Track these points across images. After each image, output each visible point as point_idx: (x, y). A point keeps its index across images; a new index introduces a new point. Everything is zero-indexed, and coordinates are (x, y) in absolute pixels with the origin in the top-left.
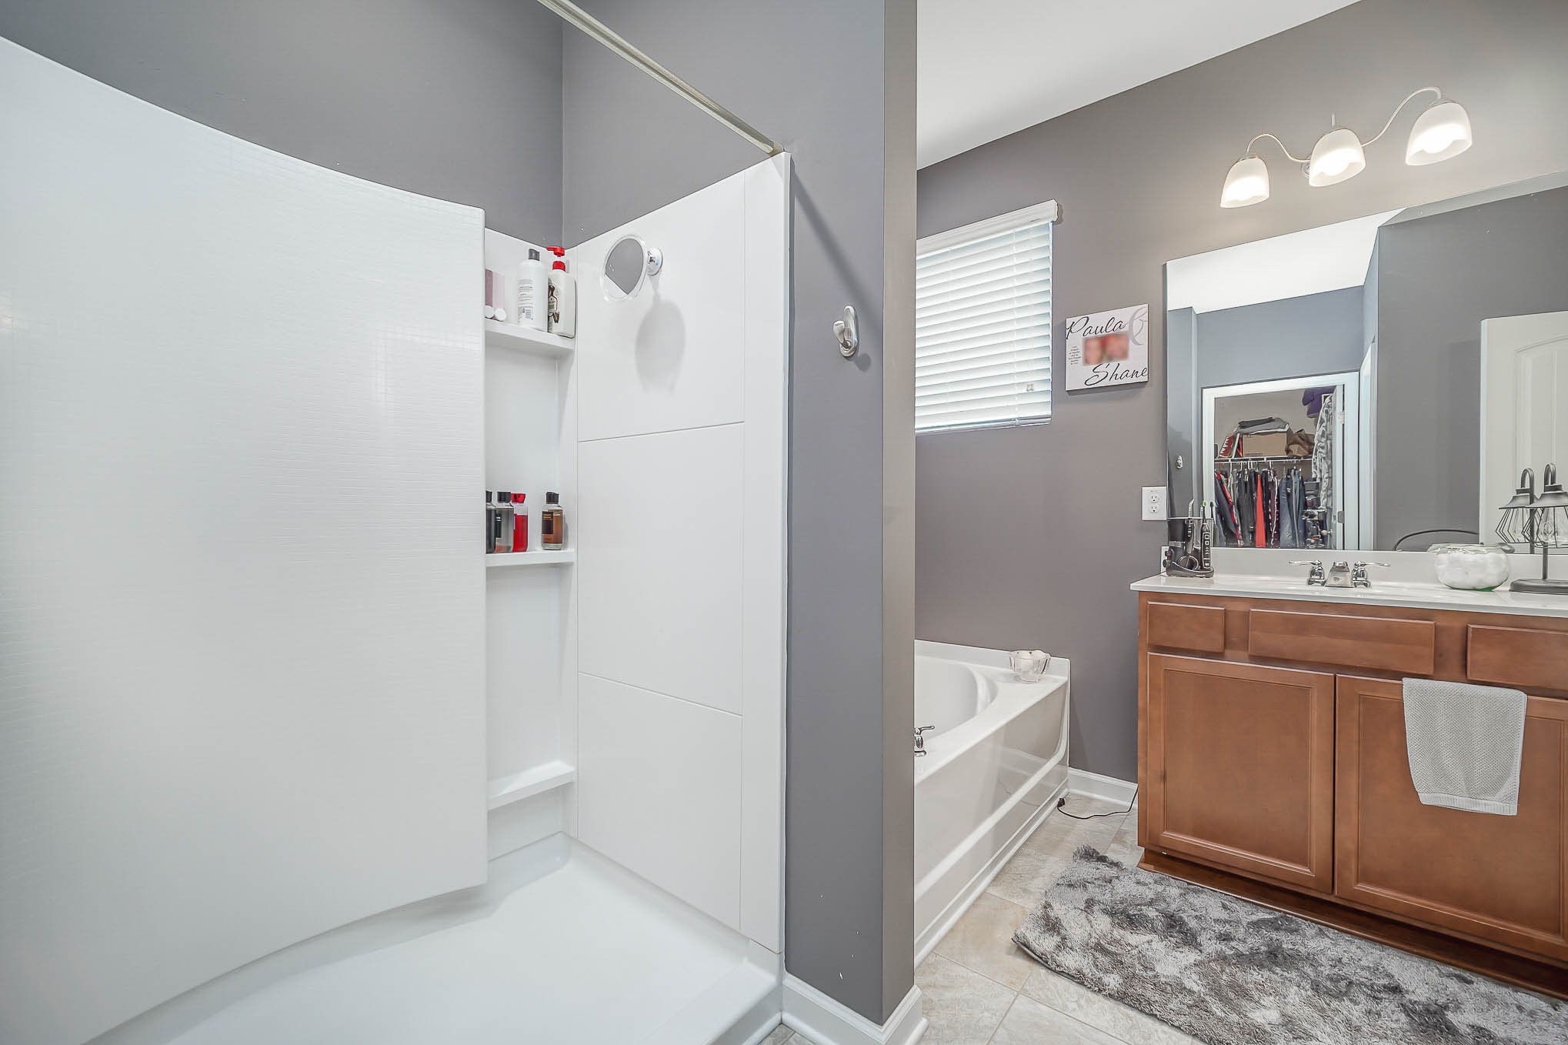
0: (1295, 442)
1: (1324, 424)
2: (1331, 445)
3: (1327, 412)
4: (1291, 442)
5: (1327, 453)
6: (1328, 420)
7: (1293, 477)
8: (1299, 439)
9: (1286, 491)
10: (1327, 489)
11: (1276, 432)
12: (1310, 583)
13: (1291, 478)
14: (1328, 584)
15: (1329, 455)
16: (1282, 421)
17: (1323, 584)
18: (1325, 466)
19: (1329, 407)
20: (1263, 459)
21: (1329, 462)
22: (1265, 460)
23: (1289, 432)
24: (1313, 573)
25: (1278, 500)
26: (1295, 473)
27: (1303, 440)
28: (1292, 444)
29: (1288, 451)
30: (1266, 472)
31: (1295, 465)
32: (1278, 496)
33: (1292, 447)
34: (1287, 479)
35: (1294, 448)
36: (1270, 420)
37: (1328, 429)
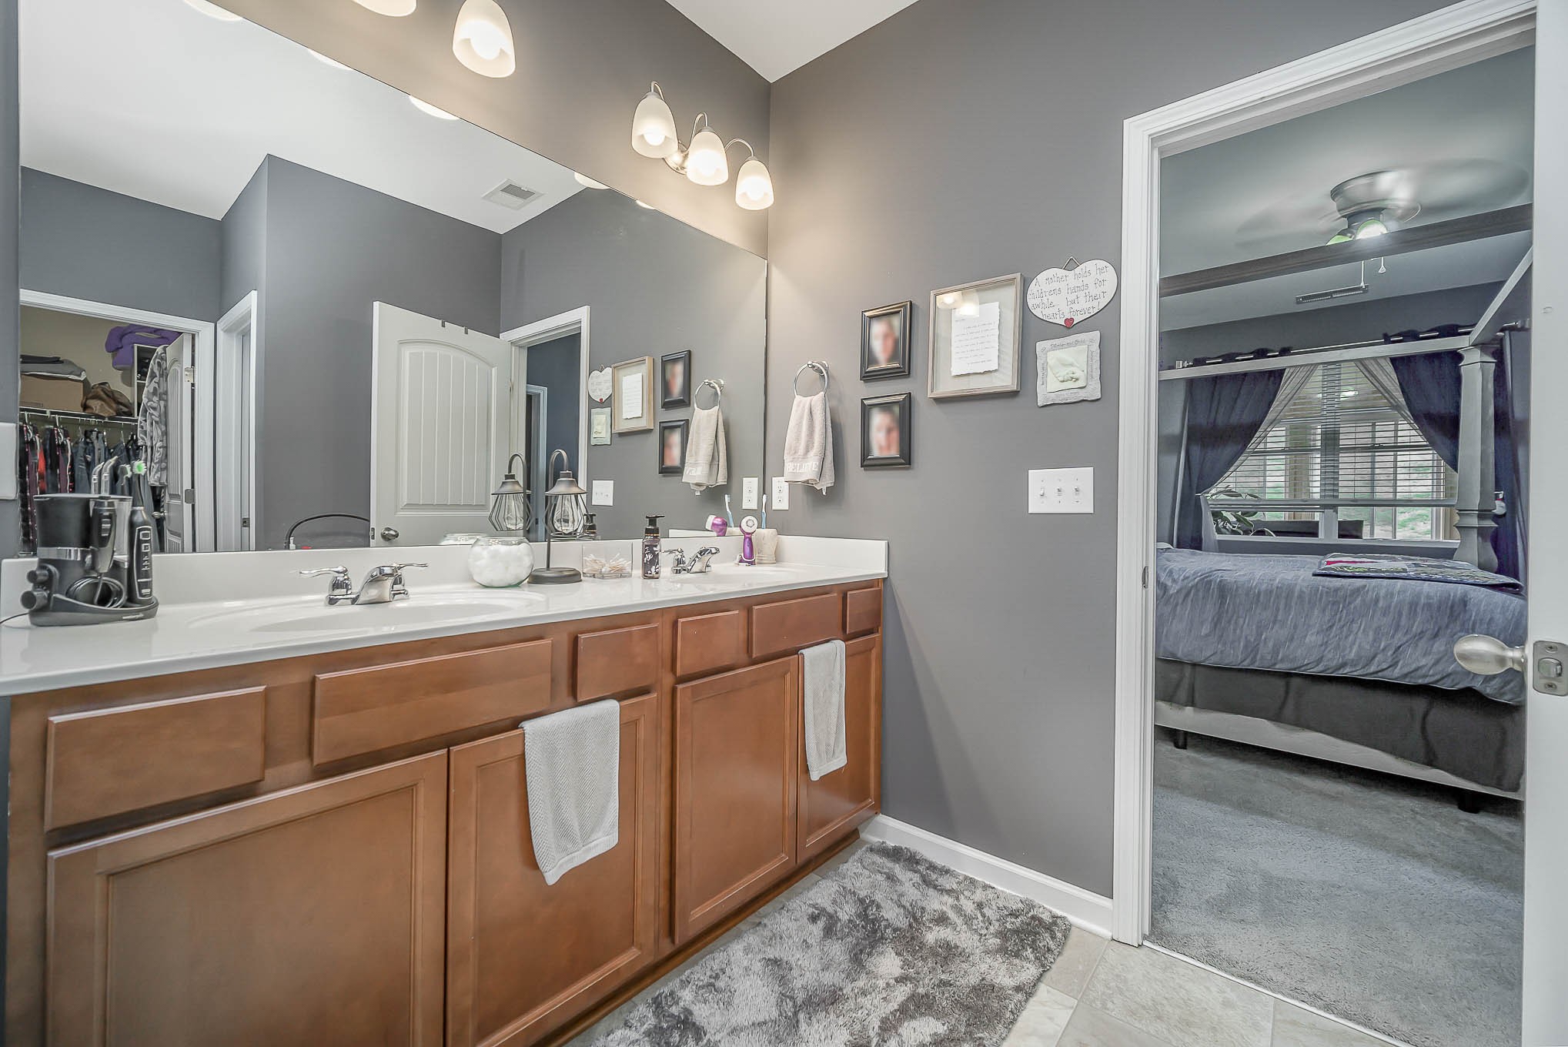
0: (96, 397)
1: (155, 380)
2: (166, 407)
3: (159, 364)
4: (90, 395)
5: (160, 416)
6: (161, 375)
7: (95, 442)
8: (102, 393)
9: (85, 458)
10: (161, 461)
11: (67, 379)
12: (332, 601)
13: (92, 443)
14: (362, 599)
15: (164, 420)
16: (76, 366)
17: (354, 601)
18: (157, 432)
19: (162, 359)
20: (45, 412)
21: (164, 429)
22: (48, 414)
23: (85, 382)
24: (336, 585)
25: (72, 469)
26: (97, 437)
27: (108, 396)
28: (93, 398)
29: (85, 407)
30: (52, 431)
31: (95, 426)
32: (72, 464)
33: (91, 403)
34: (87, 443)
35: (96, 405)
36: (56, 361)
37: (162, 387)
